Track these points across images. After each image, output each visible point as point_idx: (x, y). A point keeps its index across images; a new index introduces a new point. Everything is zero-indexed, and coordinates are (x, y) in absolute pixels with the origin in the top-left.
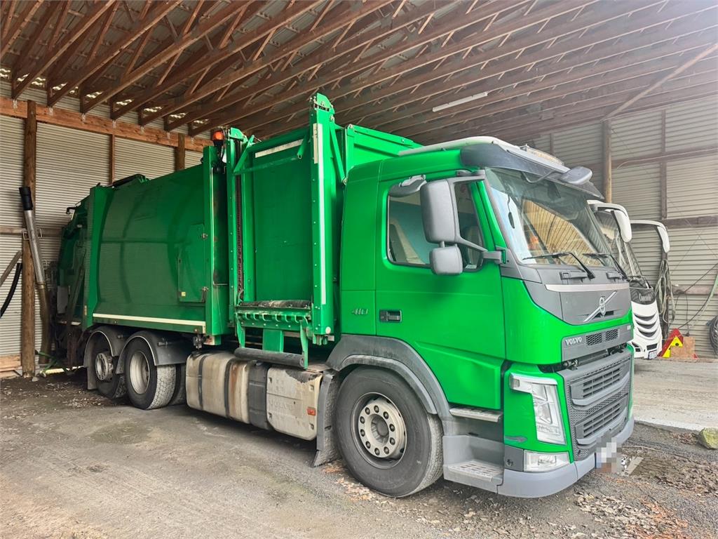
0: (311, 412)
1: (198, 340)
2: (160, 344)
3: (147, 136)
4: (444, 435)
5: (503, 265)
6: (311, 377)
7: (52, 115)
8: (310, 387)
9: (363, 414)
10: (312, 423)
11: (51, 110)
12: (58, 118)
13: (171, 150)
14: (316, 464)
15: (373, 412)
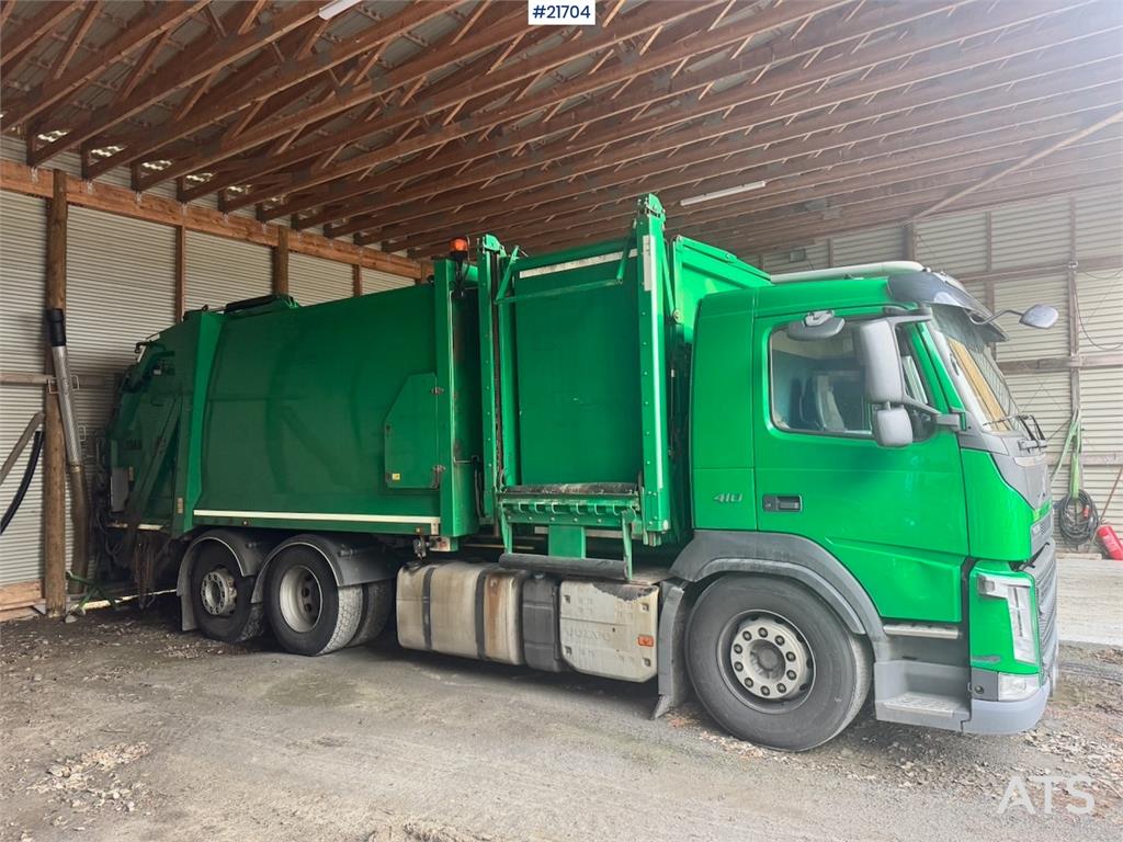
0: (644, 641)
1: (420, 544)
2: (343, 553)
3: (233, 229)
4: (874, 661)
5: (963, 433)
6: (642, 592)
7: (91, 193)
8: (641, 607)
9: (739, 639)
10: (648, 657)
11: (90, 186)
12: (100, 199)
13: (267, 251)
14: (657, 715)
15: (756, 636)
